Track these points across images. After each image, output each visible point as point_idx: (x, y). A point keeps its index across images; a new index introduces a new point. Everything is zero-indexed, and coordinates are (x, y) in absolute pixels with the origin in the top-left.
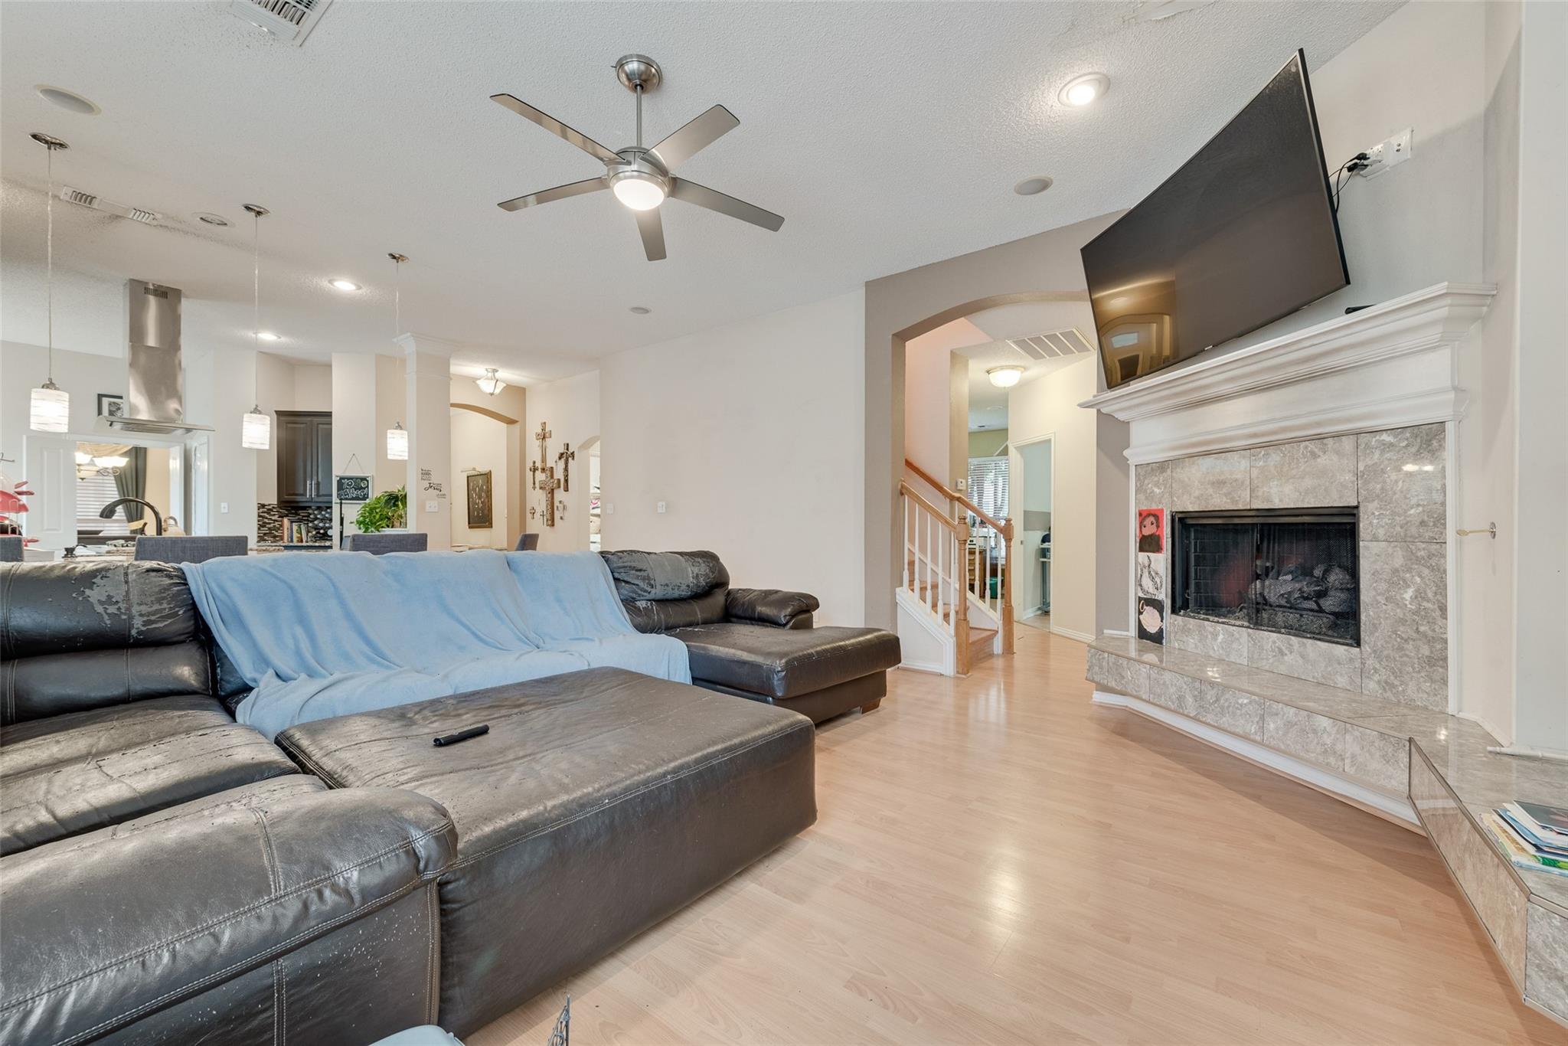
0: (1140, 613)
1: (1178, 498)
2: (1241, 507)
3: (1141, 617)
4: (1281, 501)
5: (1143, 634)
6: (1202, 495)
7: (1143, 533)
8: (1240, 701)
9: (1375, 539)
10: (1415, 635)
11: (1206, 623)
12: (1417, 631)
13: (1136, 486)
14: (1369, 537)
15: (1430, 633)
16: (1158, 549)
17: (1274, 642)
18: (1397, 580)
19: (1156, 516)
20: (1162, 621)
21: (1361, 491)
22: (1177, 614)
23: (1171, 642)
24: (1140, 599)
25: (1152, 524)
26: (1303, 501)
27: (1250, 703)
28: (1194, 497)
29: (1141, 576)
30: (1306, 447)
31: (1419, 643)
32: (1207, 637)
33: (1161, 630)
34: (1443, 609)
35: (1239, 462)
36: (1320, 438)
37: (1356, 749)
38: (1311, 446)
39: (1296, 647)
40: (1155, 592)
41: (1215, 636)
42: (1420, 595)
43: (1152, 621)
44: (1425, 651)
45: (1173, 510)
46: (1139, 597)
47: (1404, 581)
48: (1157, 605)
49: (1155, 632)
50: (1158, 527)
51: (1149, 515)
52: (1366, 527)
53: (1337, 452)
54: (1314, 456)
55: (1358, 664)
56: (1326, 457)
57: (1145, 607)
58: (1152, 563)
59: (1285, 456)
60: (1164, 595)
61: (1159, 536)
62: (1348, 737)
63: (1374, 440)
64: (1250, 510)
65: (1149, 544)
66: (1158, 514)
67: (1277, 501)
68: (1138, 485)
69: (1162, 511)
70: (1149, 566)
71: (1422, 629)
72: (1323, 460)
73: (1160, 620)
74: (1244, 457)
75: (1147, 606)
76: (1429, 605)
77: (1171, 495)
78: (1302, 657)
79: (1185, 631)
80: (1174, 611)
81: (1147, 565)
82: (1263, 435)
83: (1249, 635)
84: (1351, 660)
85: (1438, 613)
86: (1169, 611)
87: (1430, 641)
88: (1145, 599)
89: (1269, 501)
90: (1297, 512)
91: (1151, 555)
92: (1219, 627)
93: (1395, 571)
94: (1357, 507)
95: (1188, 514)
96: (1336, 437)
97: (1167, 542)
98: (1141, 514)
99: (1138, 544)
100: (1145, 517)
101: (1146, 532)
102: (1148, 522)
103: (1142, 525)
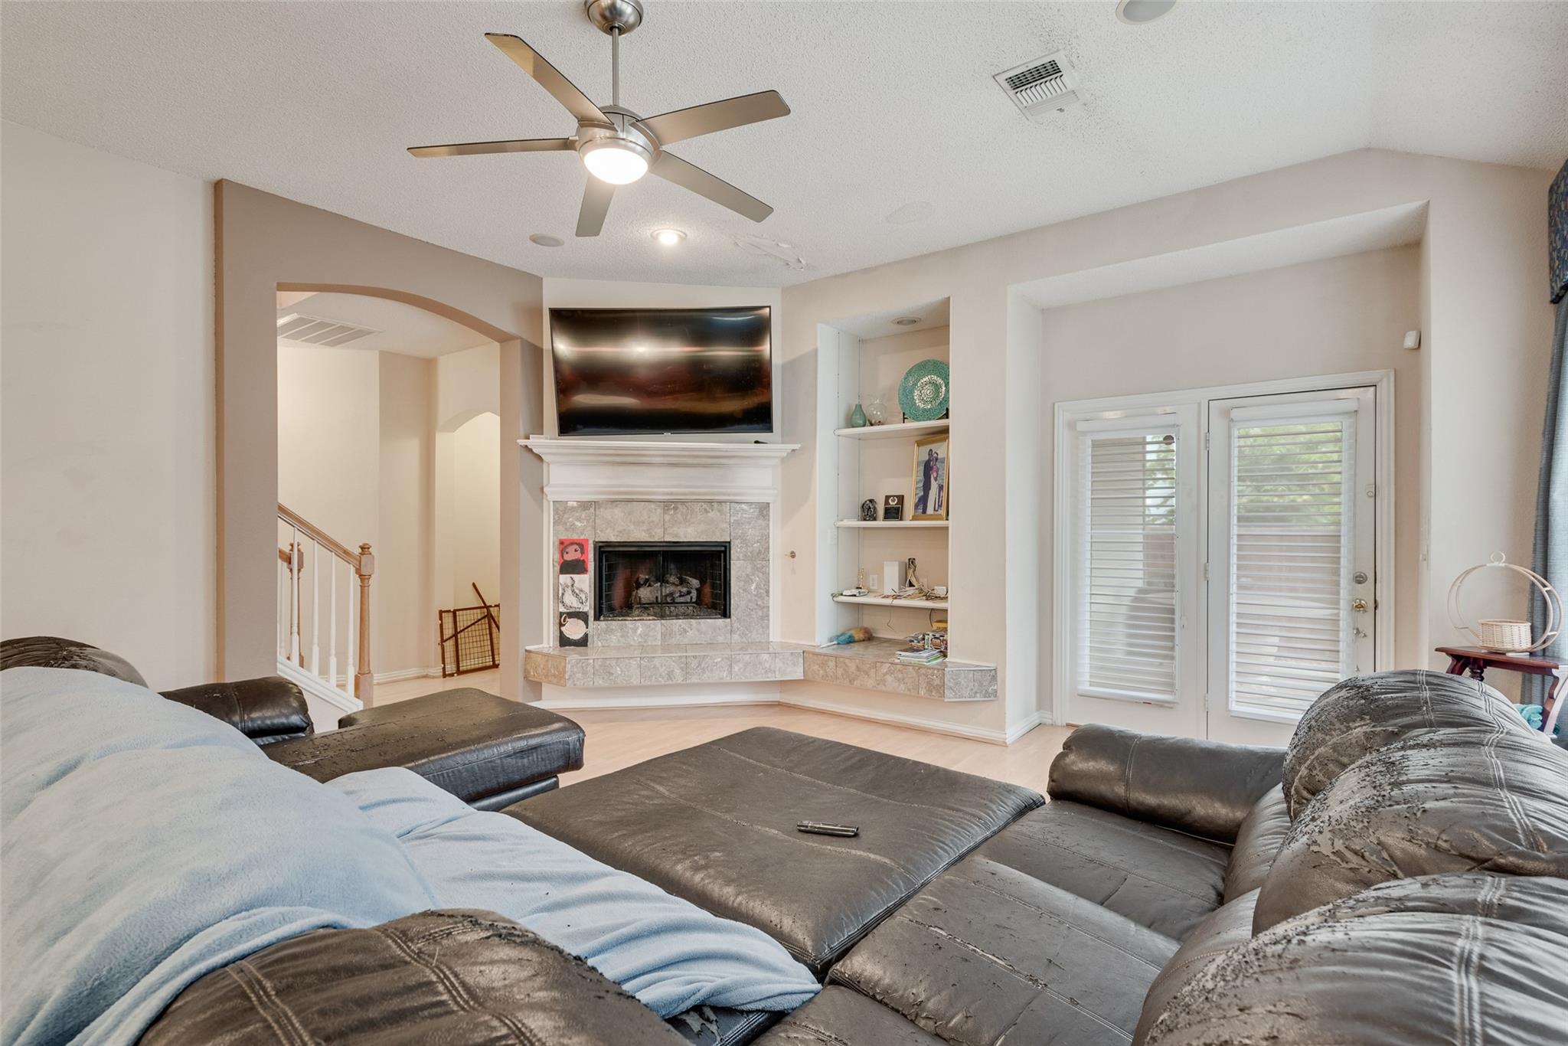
0: (561, 625)
1: (601, 531)
2: (656, 540)
3: (563, 629)
4: (685, 537)
5: (564, 641)
6: (624, 530)
7: (565, 558)
8: (716, 661)
9: (738, 559)
10: (756, 607)
11: (627, 622)
12: (757, 604)
13: (554, 519)
14: (735, 558)
15: (762, 605)
16: (584, 571)
17: (680, 626)
18: (748, 580)
19: (581, 546)
20: (587, 628)
21: (732, 534)
22: (599, 620)
23: (595, 643)
24: (561, 614)
25: (576, 551)
26: (699, 537)
27: (722, 660)
28: (618, 531)
29: (563, 594)
30: (702, 506)
31: (757, 610)
32: (628, 632)
33: (586, 635)
34: (768, 592)
35: (656, 509)
36: (711, 502)
37: (781, 664)
38: (705, 506)
39: (694, 625)
40: (580, 606)
41: (635, 630)
42: (758, 587)
43: (574, 630)
44: (760, 613)
45: (597, 540)
46: (561, 613)
47: (752, 580)
48: (582, 616)
49: (578, 638)
50: (582, 553)
51: (573, 543)
52: (735, 553)
53: (719, 511)
54: (706, 511)
55: (729, 628)
56: (712, 513)
57: (567, 619)
58: (576, 582)
59: (688, 509)
60: (588, 608)
61: (584, 561)
62: (777, 660)
63: (738, 506)
64: (664, 542)
65: (570, 567)
66: (583, 543)
67: (682, 536)
68: (557, 518)
69: (587, 540)
70: (572, 585)
71: (759, 603)
72: (711, 514)
73: (585, 626)
74: (659, 506)
75: (569, 618)
76: (762, 591)
77: (594, 528)
78: (698, 630)
79: (609, 631)
80: (597, 618)
81: (570, 584)
82: (677, 494)
83: (662, 624)
84: (726, 626)
85: (765, 594)
86: (593, 619)
87: (762, 608)
88: (568, 613)
89: (676, 536)
90: (690, 544)
91: (575, 576)
92: (639, 624)
93: (748, 575)
94: (729, 542)
95: (608, 544)
96: (720, 502)
97: (591, 566)
98: (562, 543)
99: (558, 568)
100: (563, 545)
101: (568, 557)
102: (571, 549)
103: (562, 553)
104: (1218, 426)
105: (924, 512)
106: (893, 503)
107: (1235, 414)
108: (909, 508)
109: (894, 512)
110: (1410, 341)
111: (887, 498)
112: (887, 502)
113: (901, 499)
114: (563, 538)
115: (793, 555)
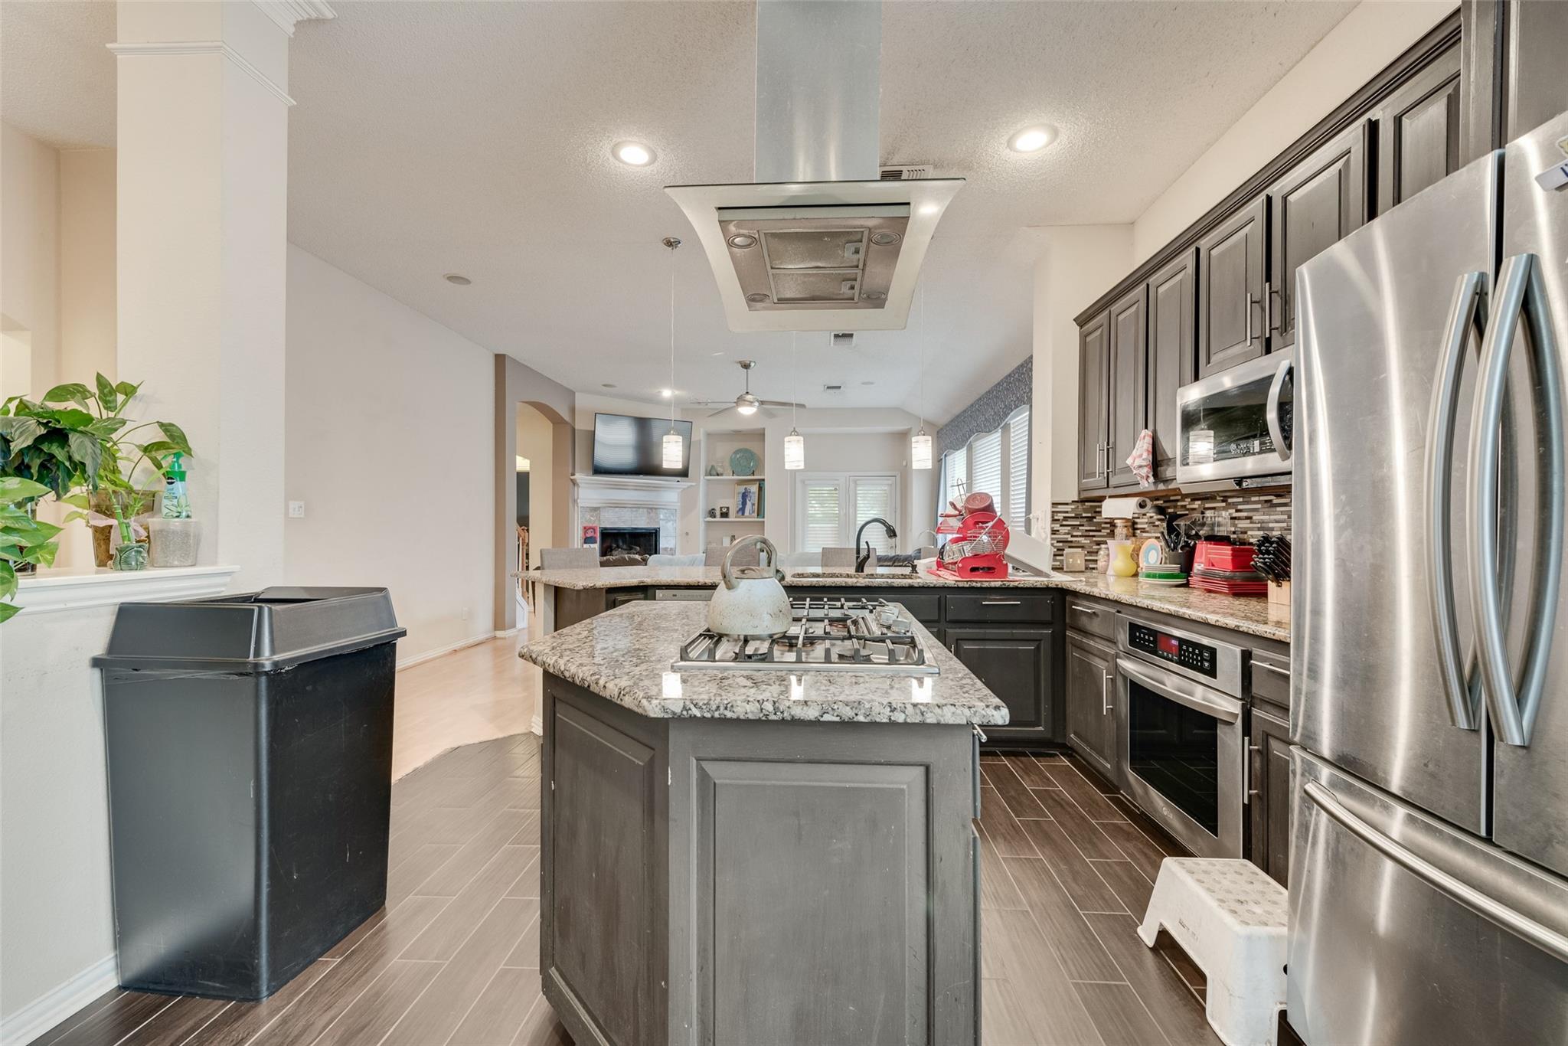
1: (602, 522)
2: (627, 527)
6: (613, 522)
7: (586, 536)
9: (663, 536)
13: (581, 516)
16: (596, 542)
19: (594, 529)
21: (660, 524)
26: (646, 526)
28: (610, 522)
30: (647, 511)
35: (627, 511)
36: (651, 509)
38: (649, 510)
45: (600, 527)
50: (595, 533)
51: (590, 528)
52: (662, 534)
53: (654, 513)
54: (649, 513)
58: (591, 548)
61: (595, 537)
63: (663, 511)
64: (631, 528)
65: (588, 540)
67: (639, 525)
68: (583, 516)
69: (596, 527)
70: (589, 549)
72: (651, 515)
74: (629, 510)
77: (599, 521)
81: (586, 549)
82: (637, 504)
89: (636, 525)
90: (642, 529)
91: (591, 545)
94: (659, 528)
95: (605, 529)
96: (656, 509)
97: (598, 540)
98: (585, 528)
99: (583, 541)
100: (586, 529)
101: (588, 536)
102: (590, 531)
103: (585, 533)
104: (852, 485)
105: (743, 514)
106: (724, 510)
107: (858, 482)
108: (732, 512)
109: (725, 515)
110: (904, 464)
111: (721, 508)
112: (721, 510)
113: (728, 508)
114: (585, 525)
115: (687, 534)
